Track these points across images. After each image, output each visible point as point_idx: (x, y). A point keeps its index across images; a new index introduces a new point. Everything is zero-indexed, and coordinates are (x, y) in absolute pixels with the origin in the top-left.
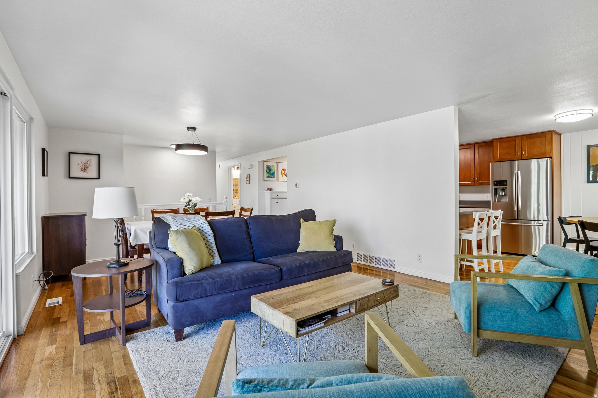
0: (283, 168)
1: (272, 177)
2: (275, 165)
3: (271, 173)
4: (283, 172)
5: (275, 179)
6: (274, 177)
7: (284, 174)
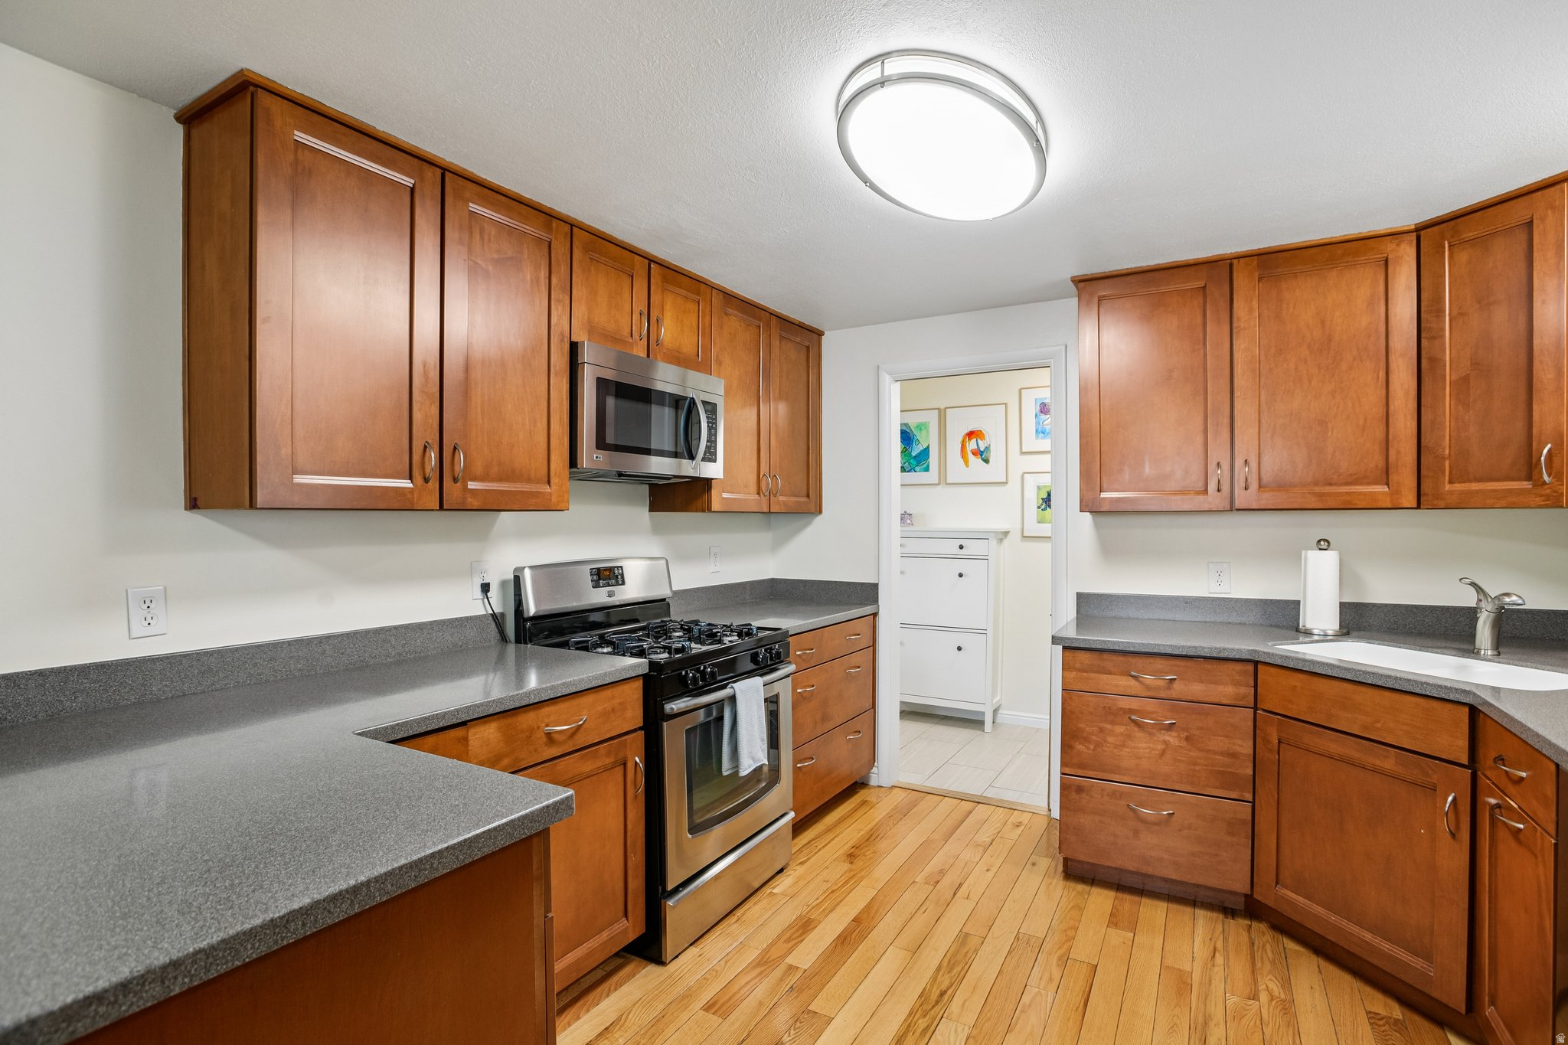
0: (970, 429)
1: (917, 469)
2: (932, 418)
3: (914, 454)
4: (972, 445)
5: (932, 476)
6: (927, 469)
7: (977, 453)
